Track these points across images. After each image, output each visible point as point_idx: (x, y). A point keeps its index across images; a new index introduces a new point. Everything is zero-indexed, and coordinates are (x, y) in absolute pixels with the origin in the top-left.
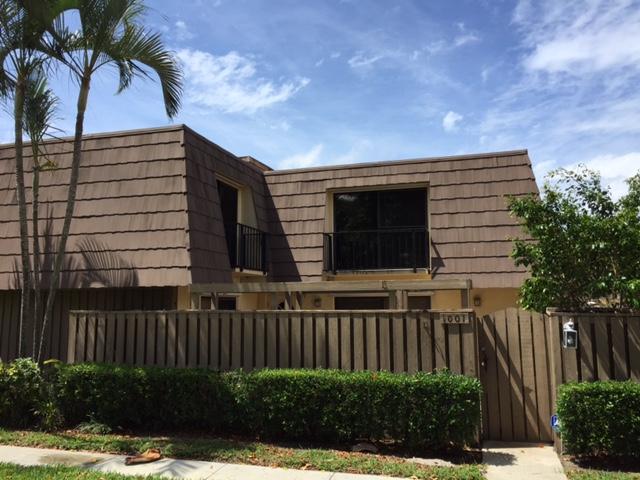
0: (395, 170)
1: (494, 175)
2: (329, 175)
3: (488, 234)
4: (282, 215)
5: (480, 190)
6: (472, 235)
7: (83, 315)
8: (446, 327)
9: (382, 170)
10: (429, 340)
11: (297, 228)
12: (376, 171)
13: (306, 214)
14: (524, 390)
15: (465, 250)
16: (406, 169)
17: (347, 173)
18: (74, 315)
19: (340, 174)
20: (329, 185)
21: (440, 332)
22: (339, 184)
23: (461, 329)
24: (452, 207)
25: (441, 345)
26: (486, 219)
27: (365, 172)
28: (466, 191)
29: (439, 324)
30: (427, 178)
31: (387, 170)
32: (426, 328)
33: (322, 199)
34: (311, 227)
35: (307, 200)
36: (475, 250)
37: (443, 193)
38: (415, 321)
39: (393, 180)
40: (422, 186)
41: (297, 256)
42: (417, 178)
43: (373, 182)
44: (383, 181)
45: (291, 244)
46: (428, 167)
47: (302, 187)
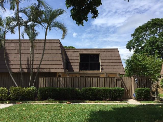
0: (93, 50)
1: (112, 53)
2: (80, 50)
3: (111, 64)
4: (69, 58)
5: (110, 55)
6: (108, 64)
7: (42, 78)
8: (116, 80)
9: (91, 50)
10: (113, 82)
11: (73, 61)
12: (89, 50)
13: (75, 58)
14: (127, 90)
15: (107, 67)
16: (95, 50)
17: (83, 50)
18: (40, 78)
19: (82, 50)
20: (80, 52)
21: (115, 81)
22: (82, 52)
23: (119, 80)
24: (105, 58)
25: (115, 83)
26: (111, 61)
27: (87, 50)
28: (107, 55)
29: (115, 79)
30: (99, 52)
31: (92, 50)
32: (113, 80)
33: (78, 55)
34: (76, 61)
35: (75, 55)
36: (109, 67)
37: (103, 55)
38: (111, 79)
39: (93, 52)
40: (98, 54)
41: (73, 67)
42: (98, 52)
43: (89, 52)
44: (91, 52)
45: (72, 65)
46: (100, 50)
47: (74, 53)
